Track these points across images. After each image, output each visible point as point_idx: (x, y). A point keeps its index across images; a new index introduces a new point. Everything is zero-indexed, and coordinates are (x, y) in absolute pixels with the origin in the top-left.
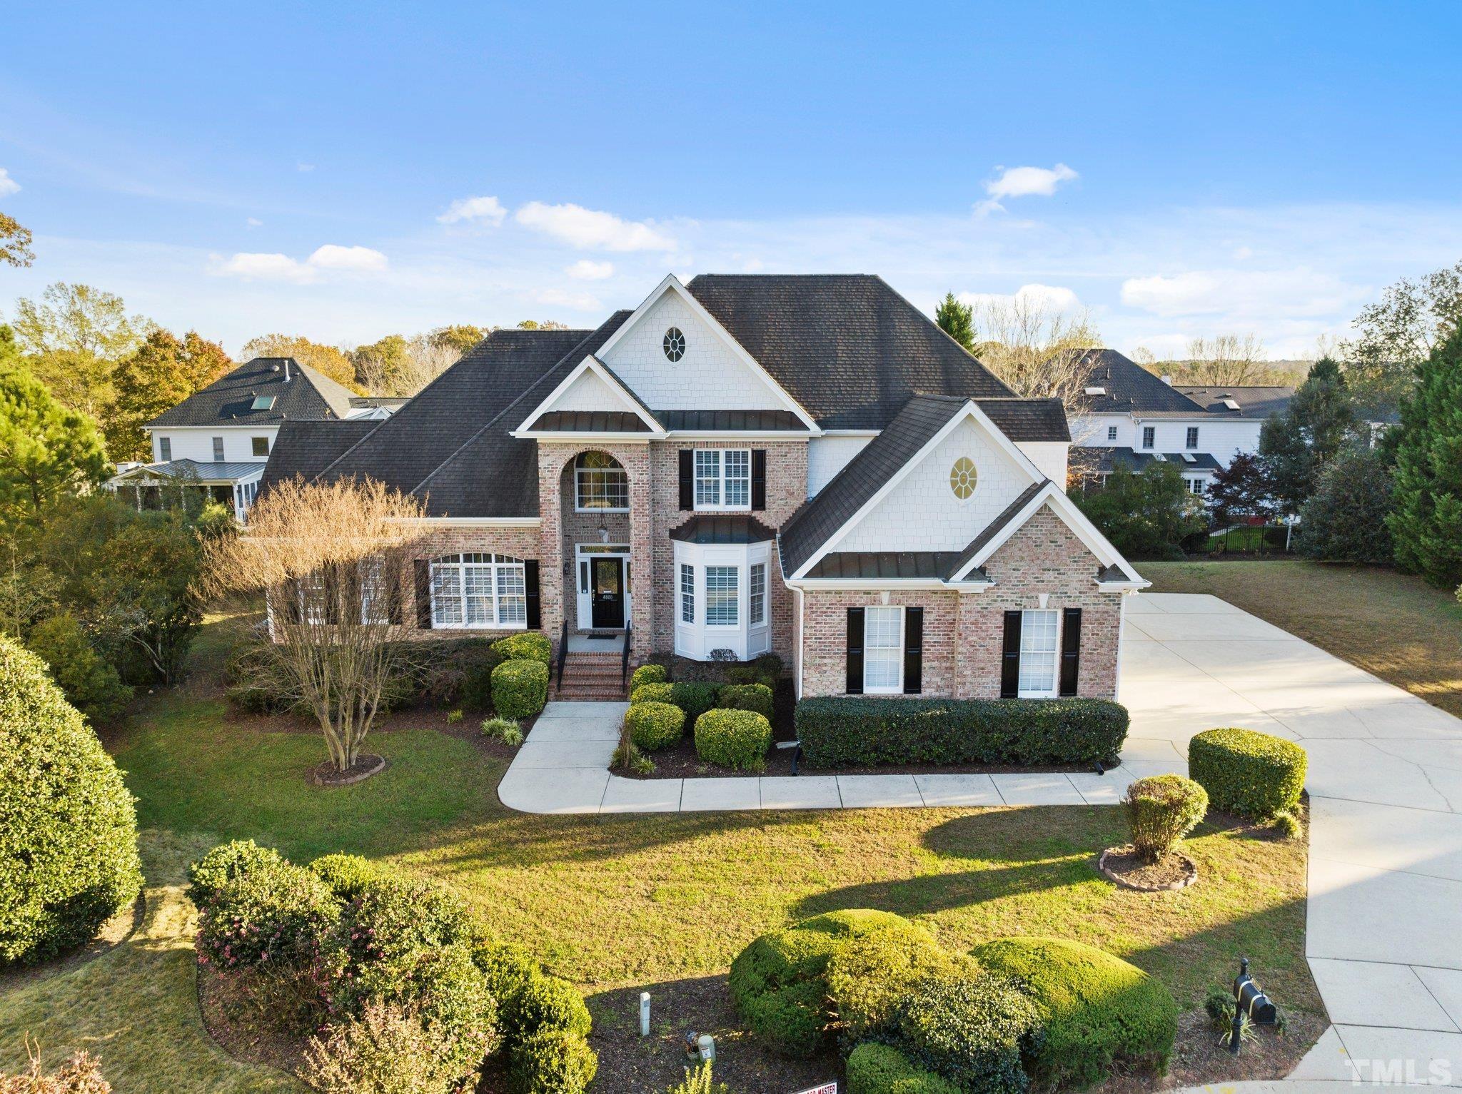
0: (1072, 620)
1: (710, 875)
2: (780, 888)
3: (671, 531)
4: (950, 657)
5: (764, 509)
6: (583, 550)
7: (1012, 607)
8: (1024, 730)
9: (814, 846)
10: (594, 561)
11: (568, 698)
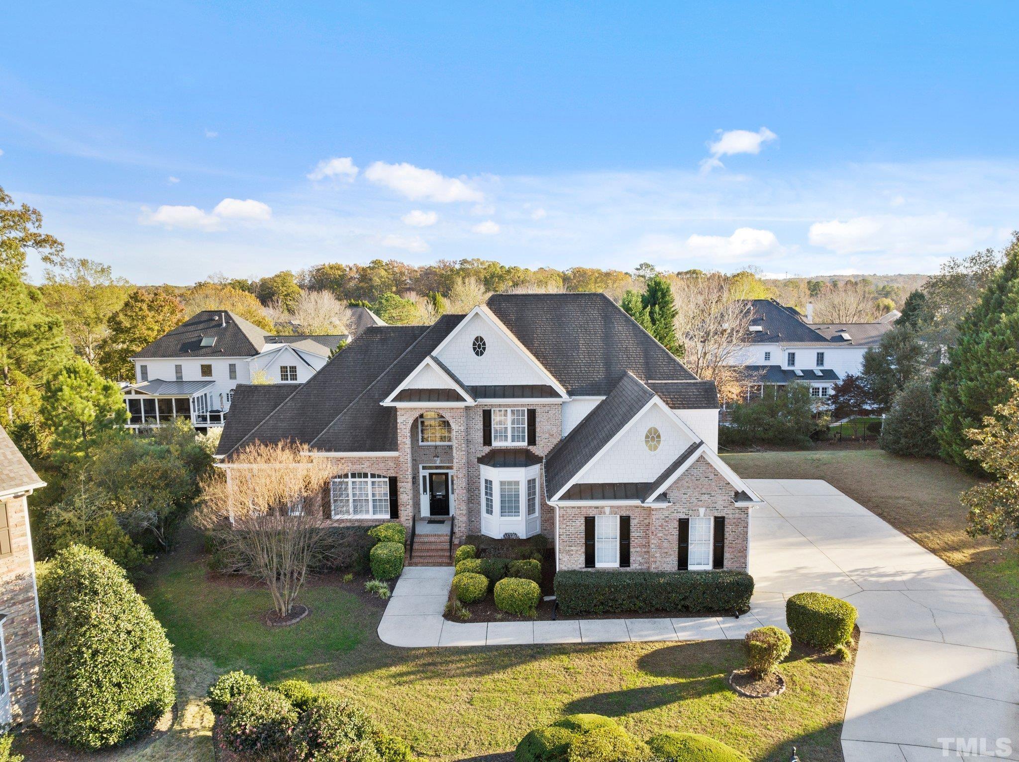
0: (720, 524)
1: (504, 688)
2: (544, 697)
3: (478, 458)
4: (648, 545)
5: (535, 445)
6: (424, 468)
7: (683, 516)
8: (691, 591)
9: (565, 669)
10: (431, 475)
11: (416, 565)
